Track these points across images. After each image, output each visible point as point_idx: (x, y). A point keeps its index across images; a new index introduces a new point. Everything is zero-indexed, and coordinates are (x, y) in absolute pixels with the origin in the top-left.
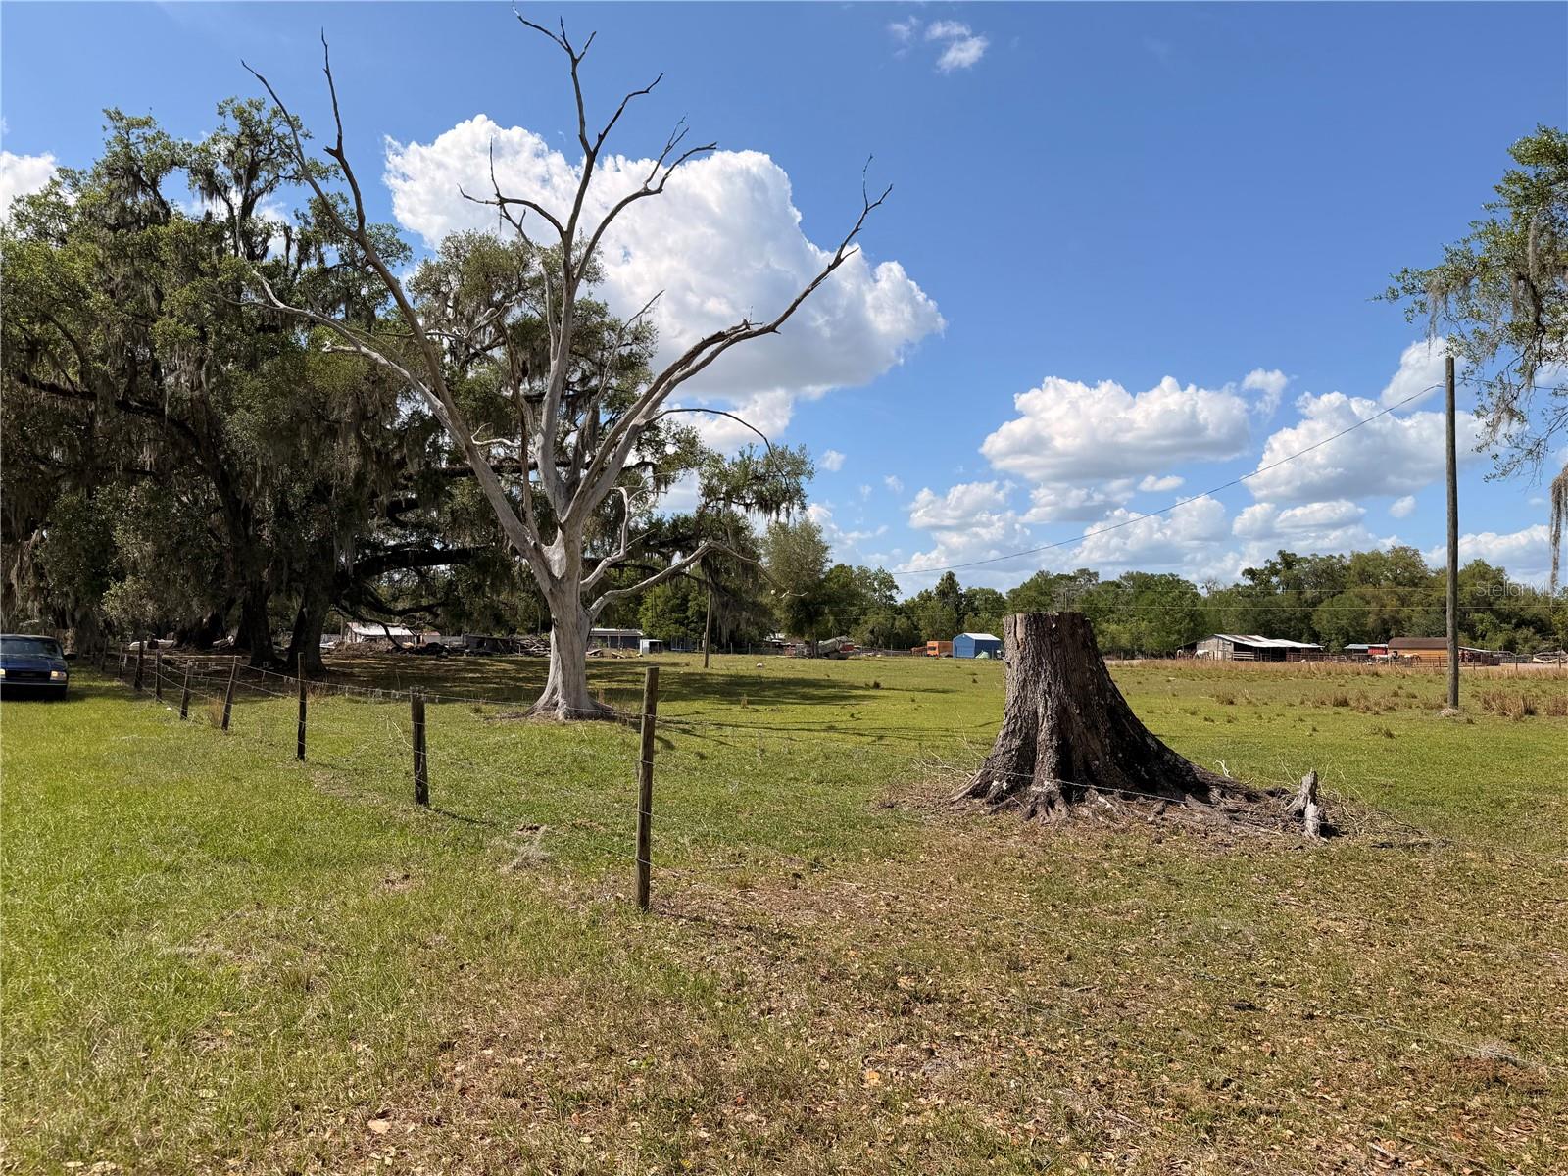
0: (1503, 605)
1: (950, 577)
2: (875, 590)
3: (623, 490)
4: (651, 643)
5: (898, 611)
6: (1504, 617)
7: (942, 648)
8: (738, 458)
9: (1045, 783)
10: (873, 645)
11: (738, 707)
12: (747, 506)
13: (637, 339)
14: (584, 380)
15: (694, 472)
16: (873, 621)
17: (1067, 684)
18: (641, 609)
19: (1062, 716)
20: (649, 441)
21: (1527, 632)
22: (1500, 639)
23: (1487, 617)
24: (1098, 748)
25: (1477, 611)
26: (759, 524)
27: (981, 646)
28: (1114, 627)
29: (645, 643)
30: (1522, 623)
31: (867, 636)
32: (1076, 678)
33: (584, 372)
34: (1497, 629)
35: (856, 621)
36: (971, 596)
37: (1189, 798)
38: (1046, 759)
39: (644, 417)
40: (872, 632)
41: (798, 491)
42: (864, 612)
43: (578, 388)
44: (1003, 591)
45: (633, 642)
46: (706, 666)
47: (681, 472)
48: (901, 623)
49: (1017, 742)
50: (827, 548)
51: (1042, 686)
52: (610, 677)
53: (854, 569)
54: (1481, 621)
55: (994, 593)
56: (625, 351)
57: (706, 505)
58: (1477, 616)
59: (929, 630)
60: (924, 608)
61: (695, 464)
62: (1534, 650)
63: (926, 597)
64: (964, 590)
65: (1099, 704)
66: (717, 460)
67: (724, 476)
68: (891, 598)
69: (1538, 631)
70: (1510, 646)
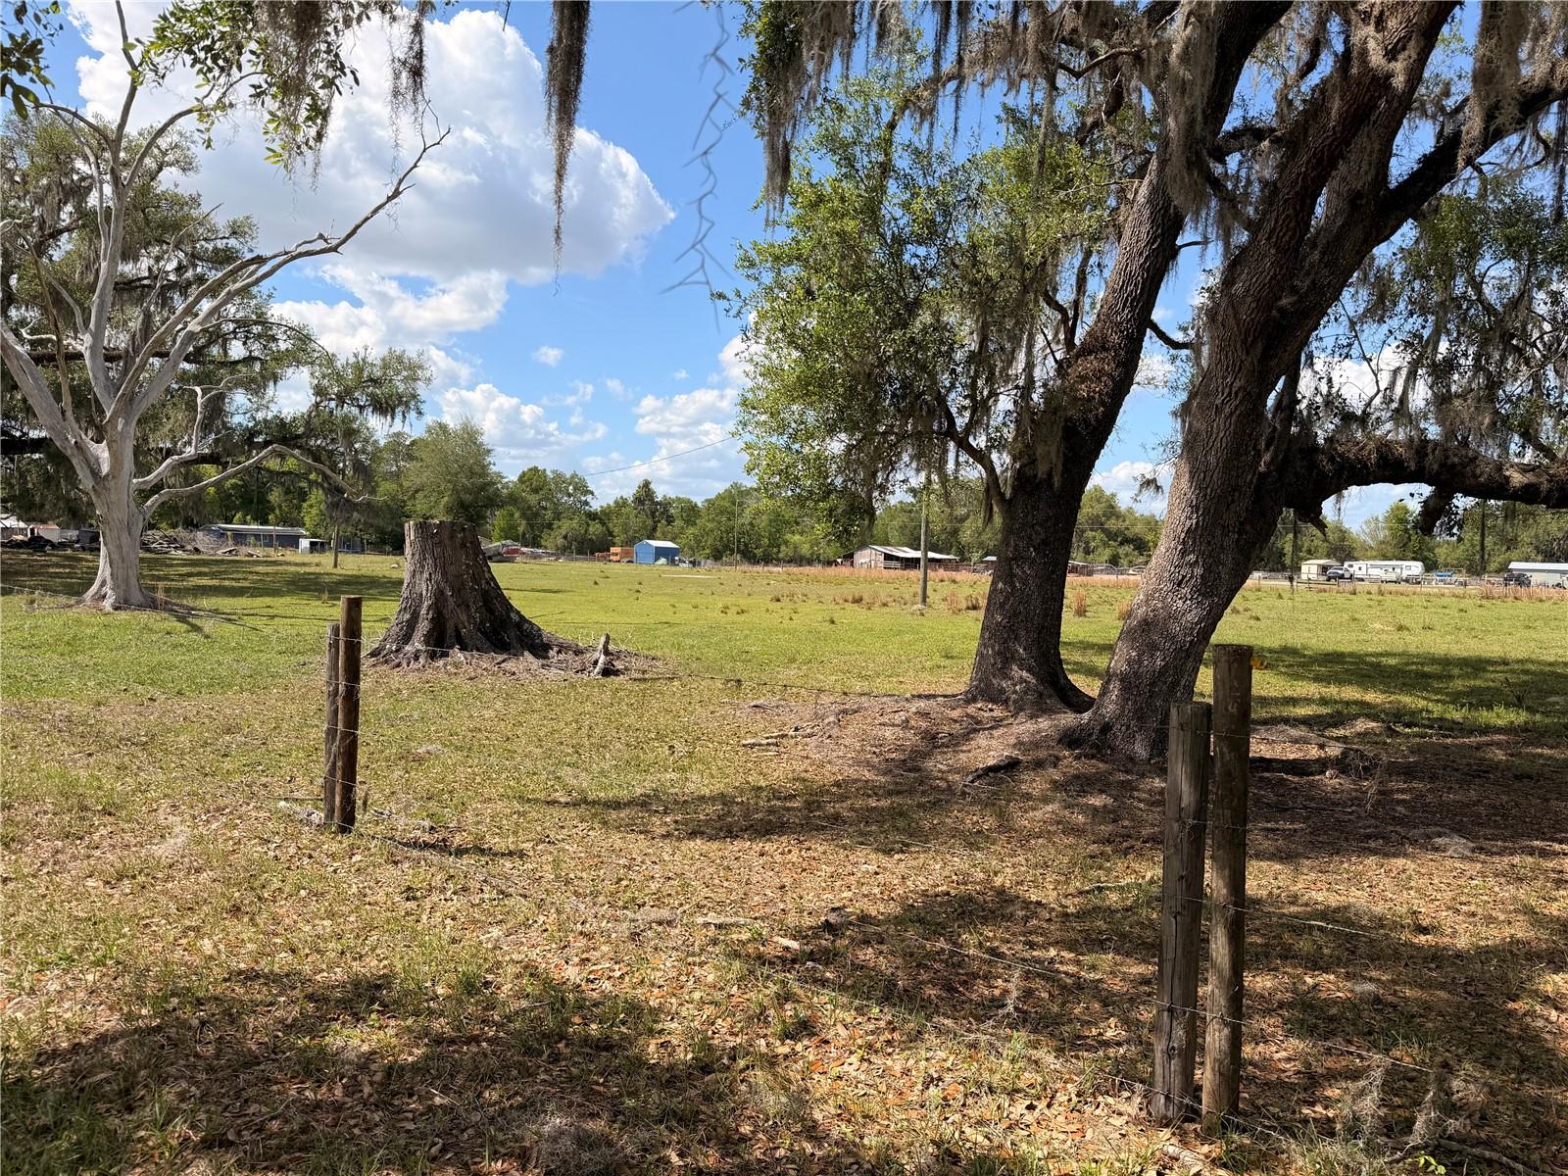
0: (1112, 525)
1: (646, 484)
2: (569, 495)
3: (198, 390)
4: (312, 543)
5: (593, 516)
6: (1111, 535)
7: (627, 554)
8: (352, 360)
9: (417, 644)
10: (564, 551)
11: (319, 603)
12: (361, 408)
13: (234, 233)
14: (180, 269)
15: (305, 370)
16: (566, 526)
17: (444, 574)
18: (305, 505)
19: (439, 595)
20: (258, 337)
21: (1129, 548)
22: (1107, 553)
23: (1099, 535)
24: (465, 620)
25: (1092, 530)
26: (379, 428)
27: (660, 552)
28: (797, 537)
29: (305, 543)
30: (1126, 541)
31: (560, 541)
32: (452, 570)
33: (180, 263)
34: (1105, 545)
35: (550, 526)
36: (666, 504)
37: (526, 653)
38: (423, 627)
39: (199, 324)
40: (565, 537)
41: (414, 396)
42: (558, 516)
43: (172, 277)
44: (699, 501)
45: (292, 542)
46: (335, 566)
47: (290, 370)
48: (595, 528)
49: (407, 616)
50: (489, 451)
51: (426, 575)
52: (213, 575)
53: (548, 473)
54: (1094, 538)
55: (689, 502)
56: (220, 244)
57: (317, 405)
58: (1090, 534)
59: (623, 537)
60: (618, 515)
61: (307, 363)
62: (1131, 564)
63: (621, 504)
64: (659, 498)
65: (472, 588)
66: (330, 360)
67: (339, 377)
68: (586, 503)
69: (1137, 548)
70: (1114, 561)
